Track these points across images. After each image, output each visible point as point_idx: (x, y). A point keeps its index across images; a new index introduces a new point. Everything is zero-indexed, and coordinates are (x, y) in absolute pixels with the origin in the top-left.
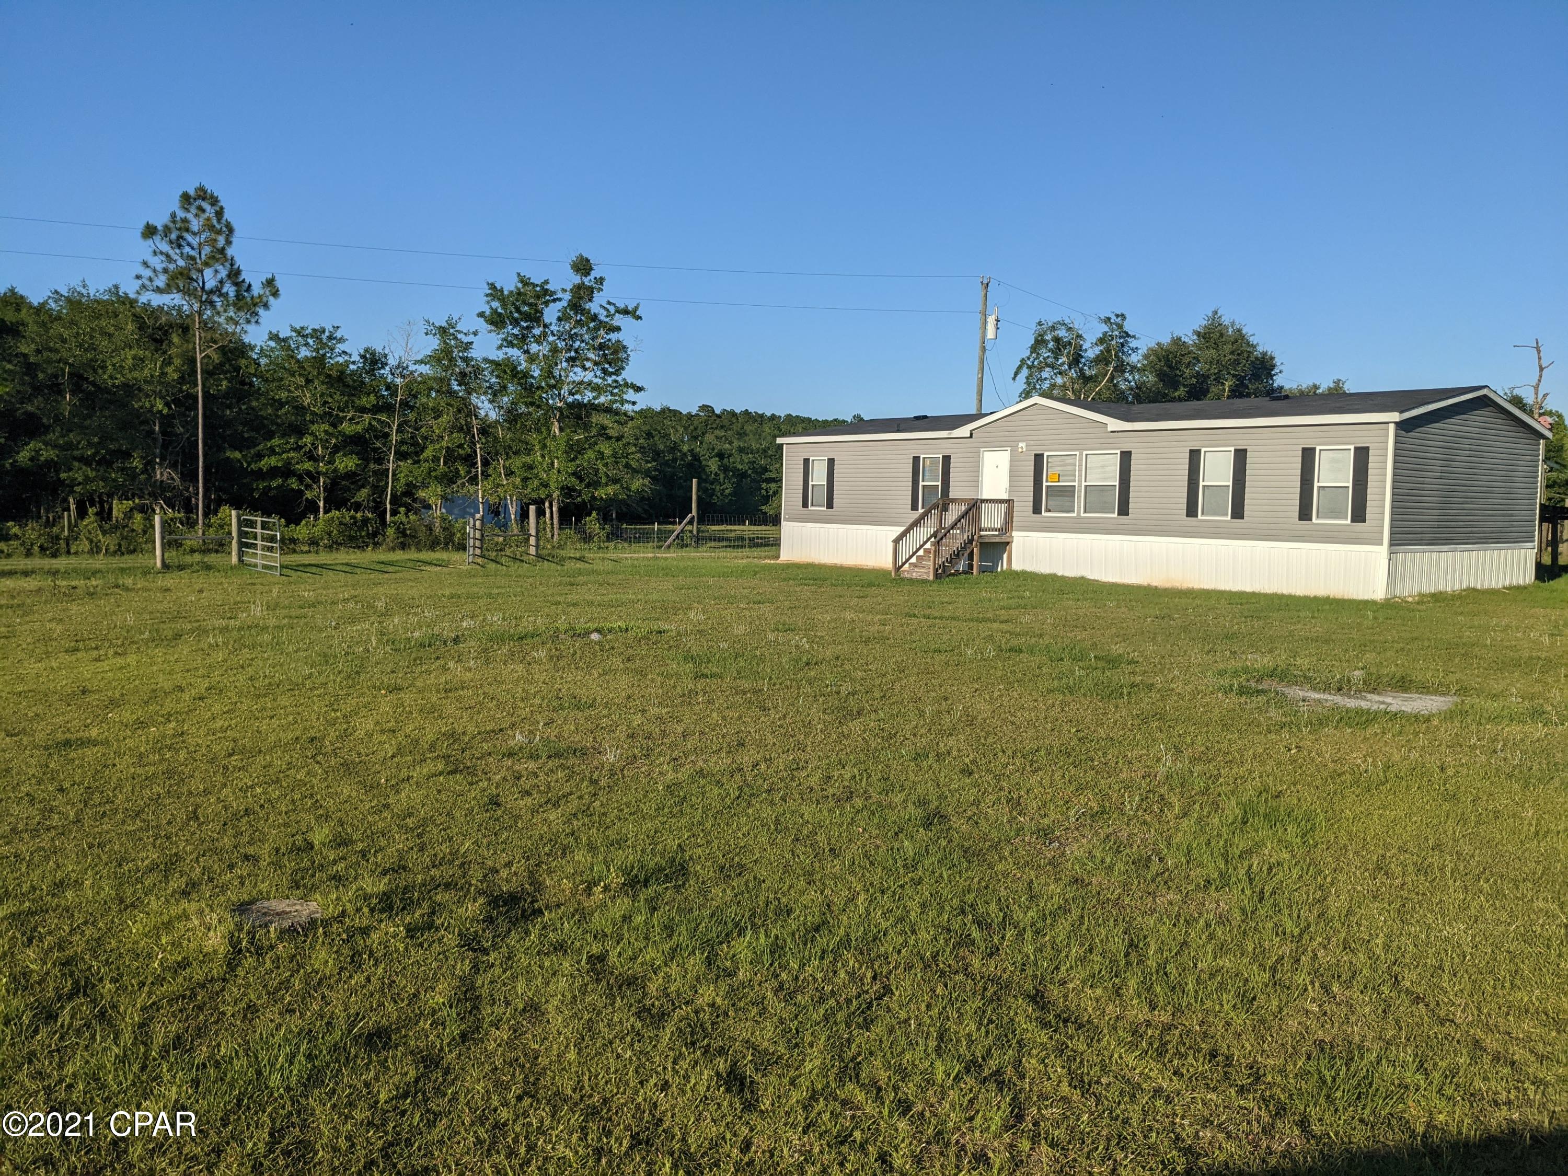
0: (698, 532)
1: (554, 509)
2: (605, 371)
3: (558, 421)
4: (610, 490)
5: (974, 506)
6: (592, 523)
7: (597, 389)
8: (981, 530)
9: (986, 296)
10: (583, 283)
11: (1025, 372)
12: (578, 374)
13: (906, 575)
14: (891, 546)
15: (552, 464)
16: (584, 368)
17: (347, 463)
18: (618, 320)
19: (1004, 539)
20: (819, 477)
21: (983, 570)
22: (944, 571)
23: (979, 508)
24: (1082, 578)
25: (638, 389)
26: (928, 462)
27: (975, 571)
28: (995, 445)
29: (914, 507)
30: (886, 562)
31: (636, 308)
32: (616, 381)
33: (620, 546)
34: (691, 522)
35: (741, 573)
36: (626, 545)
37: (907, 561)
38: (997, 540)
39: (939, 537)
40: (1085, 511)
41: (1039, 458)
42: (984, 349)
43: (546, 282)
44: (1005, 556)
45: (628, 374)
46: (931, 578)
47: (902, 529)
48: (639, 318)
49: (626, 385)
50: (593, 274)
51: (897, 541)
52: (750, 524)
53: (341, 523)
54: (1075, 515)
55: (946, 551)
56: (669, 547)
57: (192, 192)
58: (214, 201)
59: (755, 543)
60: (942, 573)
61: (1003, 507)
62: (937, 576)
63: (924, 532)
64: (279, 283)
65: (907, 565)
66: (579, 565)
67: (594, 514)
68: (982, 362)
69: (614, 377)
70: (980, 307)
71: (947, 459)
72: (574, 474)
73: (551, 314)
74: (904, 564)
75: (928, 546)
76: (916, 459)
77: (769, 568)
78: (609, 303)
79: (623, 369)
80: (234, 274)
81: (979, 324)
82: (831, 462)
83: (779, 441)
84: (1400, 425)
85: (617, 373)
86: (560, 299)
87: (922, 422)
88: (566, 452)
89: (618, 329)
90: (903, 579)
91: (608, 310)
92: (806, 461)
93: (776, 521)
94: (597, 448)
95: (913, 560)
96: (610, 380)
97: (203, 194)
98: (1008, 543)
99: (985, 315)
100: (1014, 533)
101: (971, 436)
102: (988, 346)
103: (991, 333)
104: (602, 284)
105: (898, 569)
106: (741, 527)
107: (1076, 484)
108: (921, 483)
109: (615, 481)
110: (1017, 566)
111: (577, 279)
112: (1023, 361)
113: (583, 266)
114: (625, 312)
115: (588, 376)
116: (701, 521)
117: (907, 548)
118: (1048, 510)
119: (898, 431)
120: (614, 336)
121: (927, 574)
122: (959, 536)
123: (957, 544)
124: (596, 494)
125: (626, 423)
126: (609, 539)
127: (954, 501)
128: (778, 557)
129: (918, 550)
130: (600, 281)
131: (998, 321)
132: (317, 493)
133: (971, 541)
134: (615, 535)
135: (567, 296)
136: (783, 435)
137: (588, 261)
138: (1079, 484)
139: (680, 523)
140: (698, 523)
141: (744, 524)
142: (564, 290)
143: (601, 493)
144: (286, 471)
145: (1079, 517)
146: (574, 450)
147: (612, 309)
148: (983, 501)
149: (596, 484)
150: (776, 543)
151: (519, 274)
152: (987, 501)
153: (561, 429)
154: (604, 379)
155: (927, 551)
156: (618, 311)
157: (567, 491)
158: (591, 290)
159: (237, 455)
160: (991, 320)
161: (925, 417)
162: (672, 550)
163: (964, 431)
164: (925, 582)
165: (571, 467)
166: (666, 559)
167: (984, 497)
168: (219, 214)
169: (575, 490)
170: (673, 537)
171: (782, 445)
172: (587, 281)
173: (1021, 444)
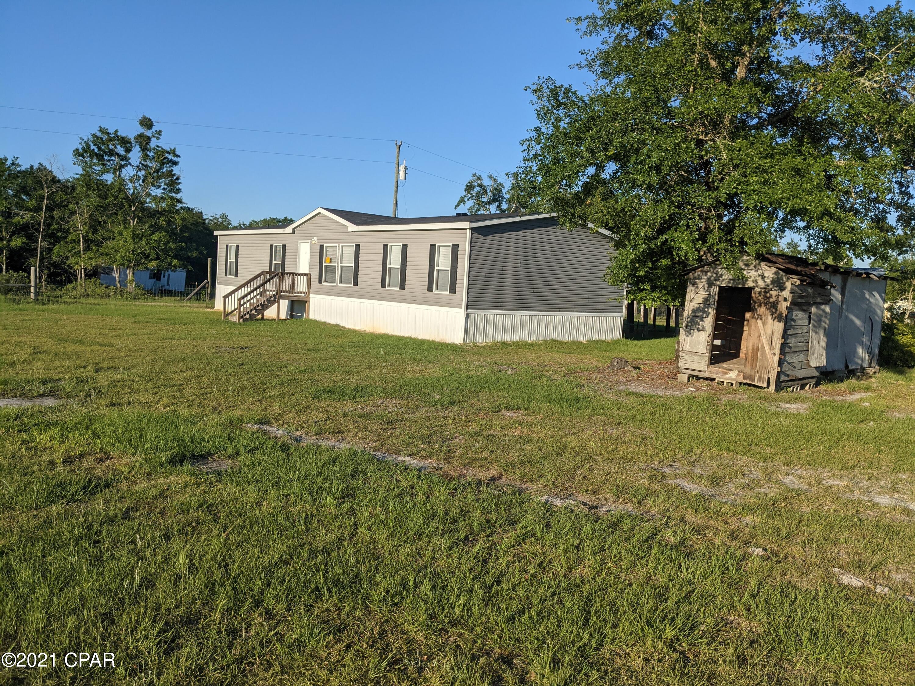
4: (154, 263)
8: (283, 292)
9: (399, 153)
10: (145, 133)
13: (230, 318)
19: (306, 299)
20: (232, 257)
24: (337, 325)
26: (277, 249)
28: (305, 238)
31: (175, 150)
40: (341, 282)
41: (322, 247)
43: (117, 131)
44: (305, 310)
50: (154, 128)
51: (225, 297)
54: (335, 284)
71: (284, 247)
76: (272, 247)
81: (394, 170)
83: (216, 233)
84: (473, 229)
92: (227, 247)
98: (306, 301)
99: (398, 165)
100: (311, 296)
101: (294, 232)
103: (402, 177)
104: (160, 135)
107: (336, 265)
108: (274, 262)
110: (312, 317)
111: (141, 130)
112: (463, 198)
118: (326, 281)
119: (268, 228)
128: (213, 308)
130: (159, 133)
131: (406, 169)
136: (217, 230)
137: (150, 119)
138: (338, 265)
139: (198, 286)
145: (337, 286)
151: (98, 126)
160: (402, 168)
163: (289, 229)
167: (301, 271)
170: (192, 294)
171: (217, 236)
172: (149, 133)
173: (315, 238)
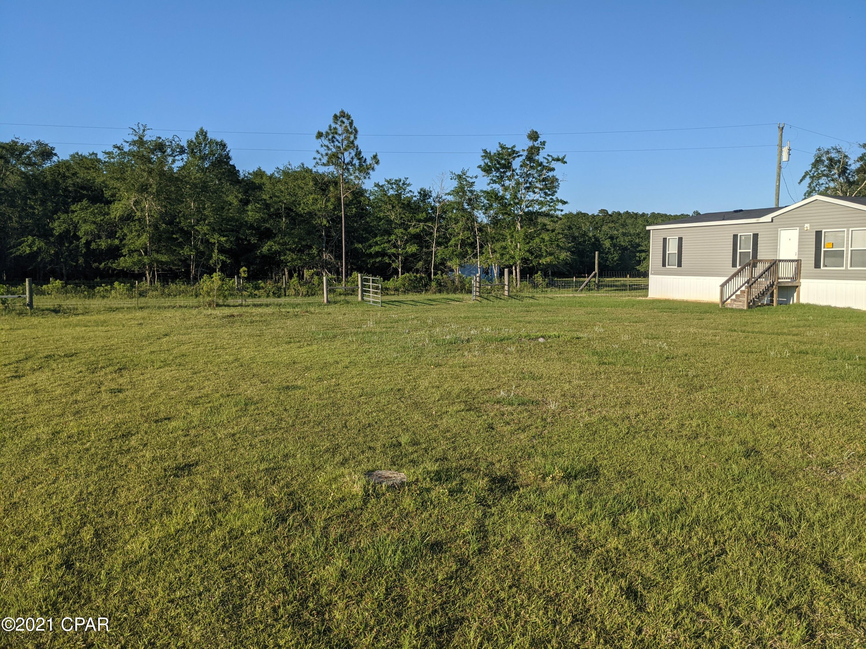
0: (599, 281)
1: (518, 270)
2: (546, 194)
3: (520, 222)
4: (548, 259)
5: (774, 264)
6: (538, 277)
7: (541, 203)
8: (779, 278)
9: (781, 135)
10: (534, 145)
11: (808, 180)
12: (531, 196)
13: (729, 306)
14: (718, 289)
15: (517, 246)
16: (534, 192)
17: (412, 249)
18: (554, 164)
19: (795, 284)
20: (672, 249)
21: (780, 303)
22: (754, 304)
23: (777, 266)
24: (848, 308)
25: (564, 203)
26: (743, 238)
27: (775, 304)
28: (789, 226)
29: (734, 265)
30: (716, 298)
31: (564, 157)
32: (552, 199)
33: (554, 290)
34: (594, 276)
35: (625, 305)
36: (557, 289)
37: (729, 298)
38: (790, 285)
39: (750, 284)
40: (851, 266)
41: (818, 233)
42: (780, 168)
43: (514, 146)
44: (795, 295)
45: (559, 195)
46: (745, 308)
47: (726, 278)
48: (565, 162)
49: (558, 201)
50: (540, 140)
51: (722, 286)
52: (630, 277)
53: (410, 280)
54: (844, 268)
55: (755, 291)
56: (582, 290)
57: (338, 114)
58: (349, 117)
59: (633, 288)
60: (752, 305)
61: (794, 264)
62: (749, 307)
63: (740, 280)
64: (379, 157)
65: (729, 300)
66: (531, 301)
67: (539, 273)
68: (779, 175)
69: (551, 197)
70: (778, 142)
71: (756, 236)
72: (528, 251)
73: (516, 164)
74: (727, 300)
75: (743, 288)
76: (735, 237)
77: (640, 302)
78: (549, 156)
79: (556, 192)
80: (358, 154)
81: (777, 152)
82: (680, 239)
83: (648, 228)
85: (553, 195)
86: (521, 155)
87: (738, 214)
88: (524, 239)
89: (553, 169)
90: (727, 309)
91: (548, 160)
92: (665, 240)
93: (645, 275)
94: (541, 236)
95: (734, 297)
96: (548, 198)
97: (343, 114)
98: (797, 287)
99: (781, 147)
100: (801, 280)
101: (772, 221)
102: (783, 165)
103: (785, 157)
104: (544, 145)
105: (723, 302)
106: (625, 279)
107: (845, 249)
108: (739, 251)
109: (551, 254)
110: (803, 300)
111: (530, 143)
112: (807, 174)
113: (534, 136)
114: (558, 160)
115: (537, 197)
116: (601, 275)
117: (729, 290)
118: (826, 266)
119: (724, 219)
120: (551, 174)
121: (743, 305)
122: (764, 283)
123: (763, 287)
124: (540, 261)
125: (557, 221)
126: (547, 286)
127: (760, 261)
128: (647, 296)
129: (736, 291)
130: (543, 143)
131: (789, 150)
132: (397, 264)
133: (772, 285)
134: (551, 284)
135: (525, 153)
136: (650, 225)
137: (536, 133)
138: (847, 249)
139: (588, 277)
140: (599, 277)
141: (626, 277)
142: (524, 150)
143: (543, 261)
144: (383, 254)
145: (846, 270)
146: (528, 238)
147: (550, 159)
148: (780, 261)
149: (540, 256)
150: (646, 288)
151: (500, 143)
152: (783, 261)
153: (521, 227)
154: (545, 198)
155: (742, 291)
156: (553, 160)
157: (525, 260)
158: (538, 149)
159: (360, 246)
160: (785, 150)
161: (741, 211)
162: (583, 292)
163: (767, 218)
164: (741, 310)
165: (527, 247)
166: (580, 297)
167: (781, 258)
168: (351, 124)
169: (528, 260)
170: (584, 285)
171: (649, 230)
172: (536, 144)
173: (806, 225)
